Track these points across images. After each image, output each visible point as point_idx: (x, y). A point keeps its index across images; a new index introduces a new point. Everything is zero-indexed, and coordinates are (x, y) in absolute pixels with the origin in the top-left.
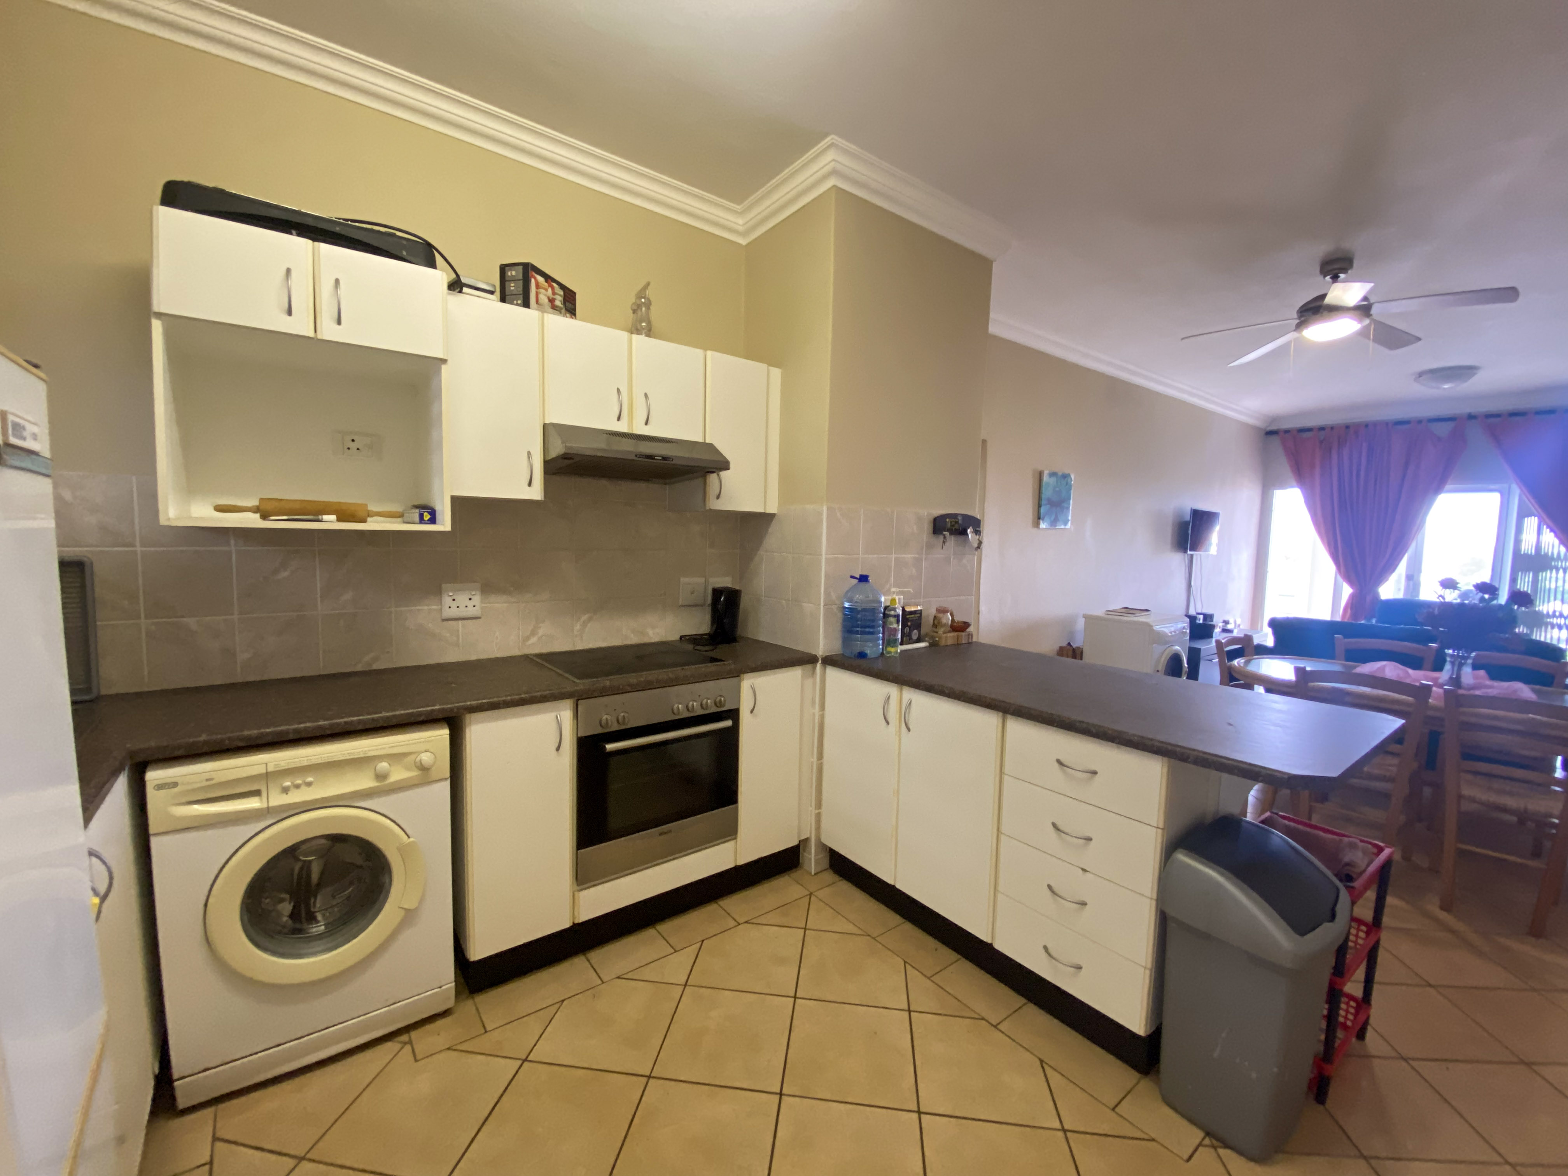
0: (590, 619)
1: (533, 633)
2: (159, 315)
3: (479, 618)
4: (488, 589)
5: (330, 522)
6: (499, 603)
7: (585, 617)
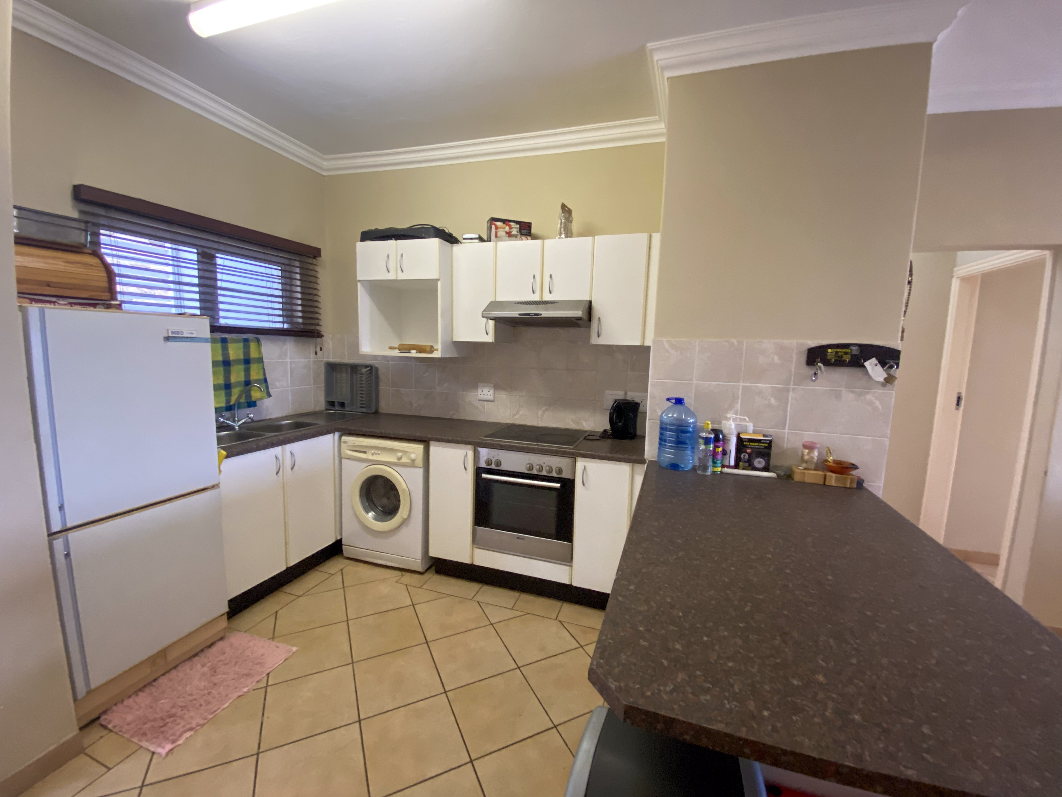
0: (547, 410)
1: (517, 413)
2: (360, 281)
3: (493, 401)
4: (497, 387)
5: (414, 354)
6: (502, 395)
7: (544, 408)
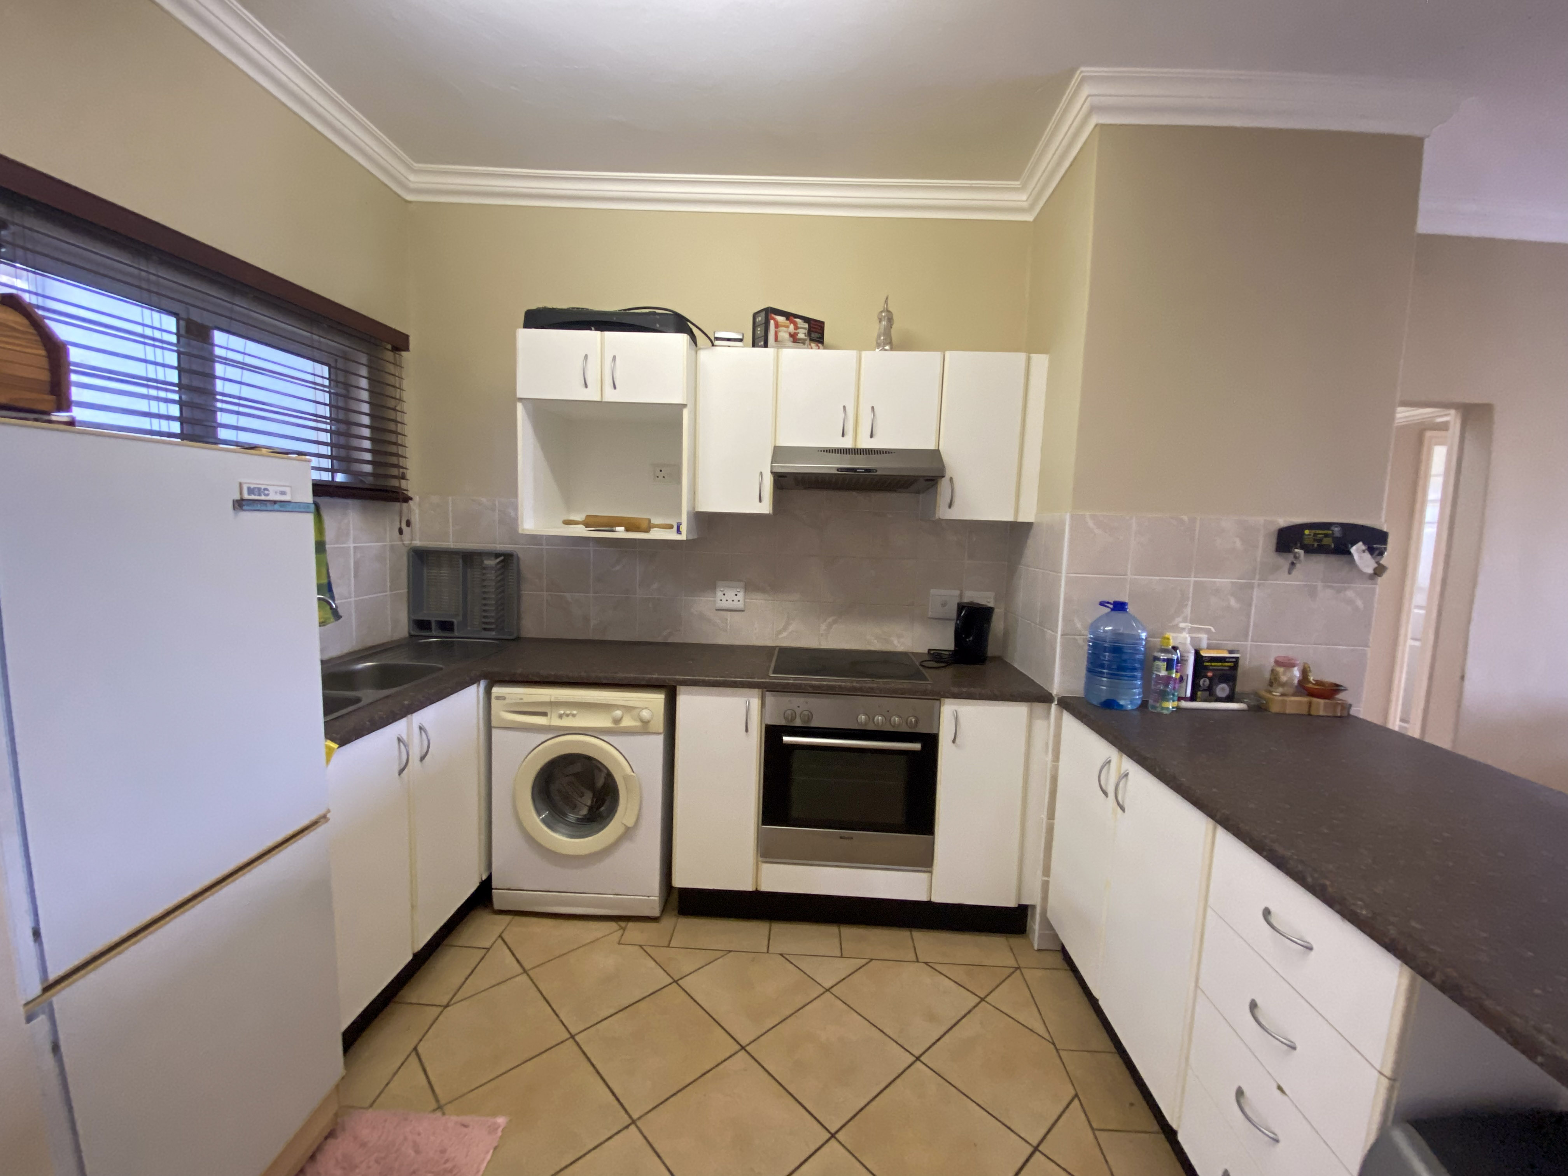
0: (835, 622)
1: (785, 629)
2: (521, 399)
3: (743, 611)
4: (750, 587)
5: (620, 533)
6: (759, 601)
7: (830, 620)
